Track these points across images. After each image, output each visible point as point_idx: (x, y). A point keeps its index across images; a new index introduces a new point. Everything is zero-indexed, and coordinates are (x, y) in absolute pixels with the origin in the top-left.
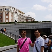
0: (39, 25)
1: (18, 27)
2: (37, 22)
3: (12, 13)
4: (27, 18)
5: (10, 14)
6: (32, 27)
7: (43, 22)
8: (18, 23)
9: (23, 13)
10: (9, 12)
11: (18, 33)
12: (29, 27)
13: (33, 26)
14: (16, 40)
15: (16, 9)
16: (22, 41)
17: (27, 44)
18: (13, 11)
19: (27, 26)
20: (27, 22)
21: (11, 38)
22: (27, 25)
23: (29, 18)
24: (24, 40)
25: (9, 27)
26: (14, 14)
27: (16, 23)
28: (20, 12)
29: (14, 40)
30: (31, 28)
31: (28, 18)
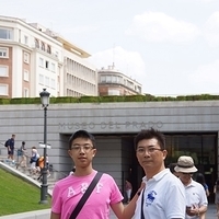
1: (56, 121)
2: (149, 98)
3: (26, 51)
4: (103, 79)
5: (18, 55)
6: (128, 124)
7: (180, 98)
8: (59, 100)
9: (83, 54)
10: (11, 49)
12: (111, 124)
13: (131, 120)
15: (49, 32)
16: (72, 191)
18: (31, 44)
19: (102, 120)
20: (104, 97)
22: (101, 113)
23: (114, 80)
24: (85, 186)
25: (11, 122)
26: (38, 56)
27: (46, 101)
28: (67, 46)
31: (108, 79)
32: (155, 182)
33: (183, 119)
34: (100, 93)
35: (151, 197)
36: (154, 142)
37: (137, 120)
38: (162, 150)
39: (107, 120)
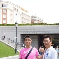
0: (49, 28)
1: (19, 31)
2: (46, 24)
3: (11, 11)
6: (39, 31)
7: (54, 24)
8: (20, 25)
11: (20, 39)
12: (35, 31)
13: (40, 30)
14: (16, 49)
15: (17, 5)
16: (25, 52)
17: (33, 56)
19: (32, 30)
21: (9, 46)
22: (32, 28)
24: (29, 51)
25: (7, 31)
26: (14, 12)
27: (17, 25)
28: (22, 9)
29: (13, 49)
30: (38, 33)
31: (34, 19)
32: (49, 50)
33: (55, 30)
34: (32, 23)
35: (47, 55)
36: (48, 39)
37: (42, 30)
38: (50, 41)
39: (34, 30)
